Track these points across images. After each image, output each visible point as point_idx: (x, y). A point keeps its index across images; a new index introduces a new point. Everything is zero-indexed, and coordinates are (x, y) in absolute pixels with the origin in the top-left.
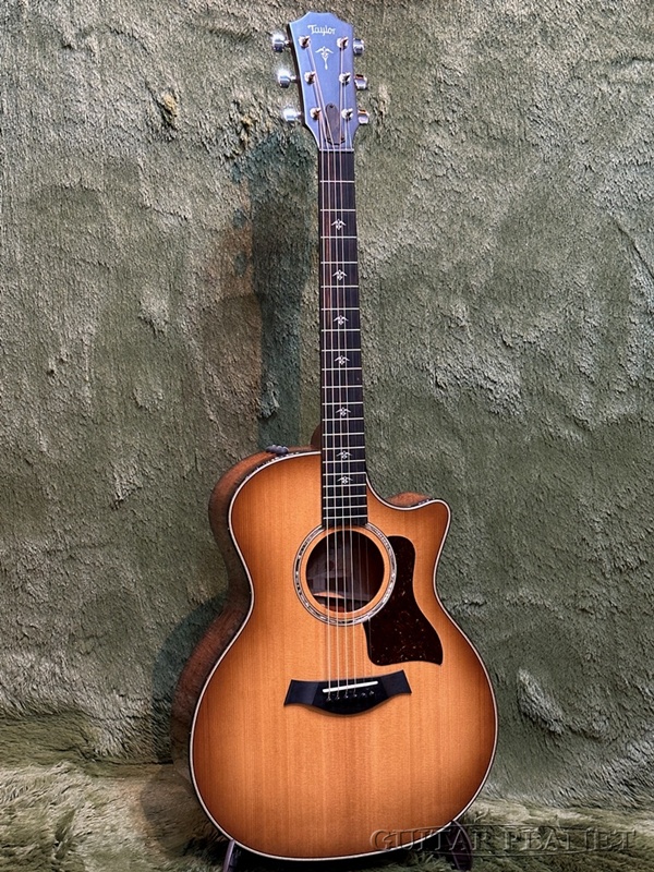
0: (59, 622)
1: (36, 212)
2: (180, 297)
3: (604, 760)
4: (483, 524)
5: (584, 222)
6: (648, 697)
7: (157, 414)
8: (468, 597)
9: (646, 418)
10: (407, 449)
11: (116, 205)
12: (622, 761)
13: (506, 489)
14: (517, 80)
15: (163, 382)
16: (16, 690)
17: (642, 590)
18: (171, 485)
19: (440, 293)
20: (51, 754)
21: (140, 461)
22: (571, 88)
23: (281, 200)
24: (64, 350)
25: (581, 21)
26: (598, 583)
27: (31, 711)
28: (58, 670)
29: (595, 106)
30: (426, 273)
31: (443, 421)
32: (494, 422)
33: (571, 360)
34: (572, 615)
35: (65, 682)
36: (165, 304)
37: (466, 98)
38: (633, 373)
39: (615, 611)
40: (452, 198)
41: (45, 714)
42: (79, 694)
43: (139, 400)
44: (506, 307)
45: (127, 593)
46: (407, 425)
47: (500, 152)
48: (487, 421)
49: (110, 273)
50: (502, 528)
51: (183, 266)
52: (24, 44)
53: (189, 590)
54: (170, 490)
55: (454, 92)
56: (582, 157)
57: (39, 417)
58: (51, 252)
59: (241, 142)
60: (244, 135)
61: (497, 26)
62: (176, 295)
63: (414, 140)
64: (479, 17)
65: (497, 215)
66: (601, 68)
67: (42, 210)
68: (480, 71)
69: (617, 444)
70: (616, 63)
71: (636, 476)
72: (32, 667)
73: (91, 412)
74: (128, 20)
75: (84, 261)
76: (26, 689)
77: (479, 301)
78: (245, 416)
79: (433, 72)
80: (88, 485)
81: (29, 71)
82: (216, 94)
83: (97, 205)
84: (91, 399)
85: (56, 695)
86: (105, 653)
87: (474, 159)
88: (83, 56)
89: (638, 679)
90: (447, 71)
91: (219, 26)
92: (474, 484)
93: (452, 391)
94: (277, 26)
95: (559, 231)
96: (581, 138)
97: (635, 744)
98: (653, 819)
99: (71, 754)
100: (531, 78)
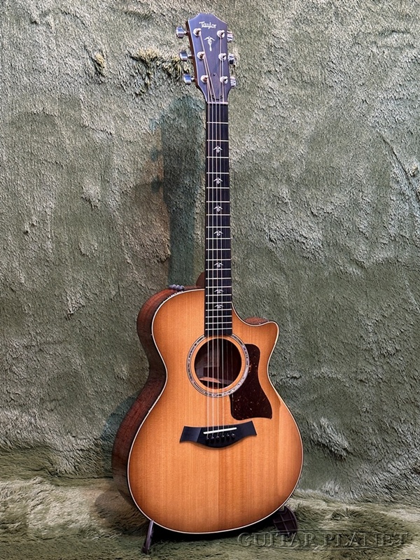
0: (34, 391)
1: (15, 129)
2: (108, 184)
3: (373, 473)
4: (299, 328)
5: (362, 136)
6: (401, 434)
7: (94, 259)
8: (290, 373)
9: (400, 260)
10: (252, 281)
11: (66, 125)
12: (385, 474)
13: (314, 305)
14: (320, 45)
15: (97, 238)
16: (7, 433)
17: (398, 368)
18: (103, 304)
19: (272, 181)
20: (29, 473)
21: (83, 289)
22: (354, 50)
23: (172, 122)
24: (34, 218)
25: (360, 7)
26: (370, 364)
27: (17, 446)
28: (33, 421)
29: (369, 62)
30: (263, 169)
31: (274, 262)
32: (306, 263)
33: (354, 223)
34: (354, 384)
35: (38, 428)
36: (98, 189)
37: (288, 57)
38: (392, 231)
39: (380, 381)
40: (279, 121)
41: (25, 448)
42: (46, 435)
43: (82, 250)
44: (313, 190)
45: (76, 372)
46: (251, 266)
47: (309, 91)
48: (301, 263)
49: (63, 168)
50: (311, 330)
51: (109, 164)
52: (6, 21)
53: (115, 371)
54: (103, 307)
55: (280, 53)
56: (360, 94)
57: (19, 261)
58: (26, 156)
59: (146, 84)
60: (147, 81)
61: (306, 10)
62: (105, 181)
63: (255, 84)
64: (296, 4)
65: (308, 131)
66: (373, 37)
67: (19, 128)
68: (297, 39)
69: (382, 277)
70: (382, 34)
71: (393, 296)
72: (17, 419)
73: (52, 258)
74: (73, 5)
75: (46, 161)
76: (13, 433)
77: (297, 186)
78: (150, 260)
79: (267, 40)
80: (51, 304)
81: (10, 38)
83: (54, 125)
84: (52, 250)
85: (32, 437)
86: (63, 410)
87: (293, 96)
88: (44, 28)
89: (395, 423)
90: (276, 40)
91: (131, 9)
92: (294, 302)
93: (280, 244)
94: (168, 10)
95: (346, 142)
96: (360, 83)
97: (393, 463)
98: (403, 508)
99: (42, 472)
100: (329, 44)
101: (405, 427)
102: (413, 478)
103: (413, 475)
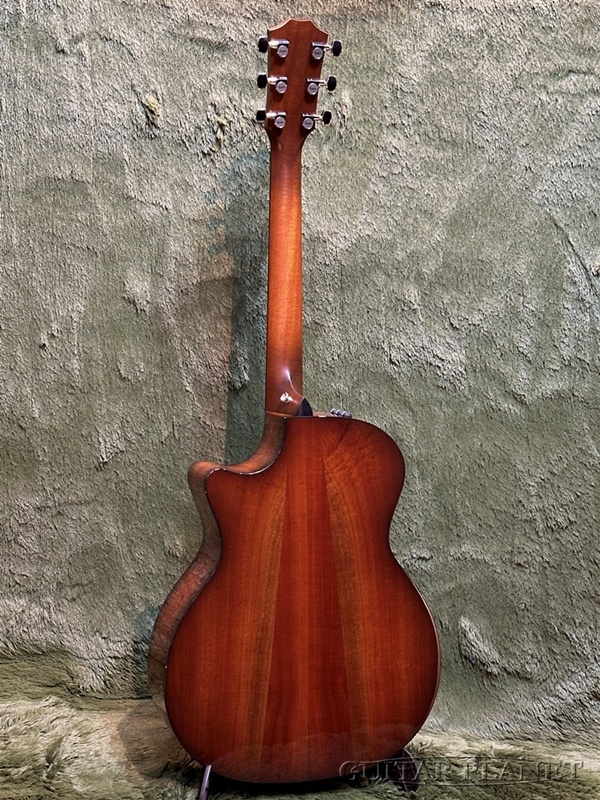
0: (49, 571)
1: (31, 200)
2: (160, 279)
3: (535, 698)
4: (430, 487)
5: (523, 217)
6: (575, 642)
7: (139, 385)
8: (416, 552)
9: (576, 394)
11: (103, 195)
12: (551, 699)
13: (452, 456)
14: (465, 89)
15: (144, 356)
16: (8, 632)
17: (571, 548)
18: (151, 449)
19: (394, 279)
20: (39, 690)
21: (122, 427)
22: (514, 96)
23: (253, 193)
24: (55, 326)
25: (524, 37)
26: (532, 541)
27: (22, 651)
28: (46, 614)
29: (535, 113)
30: (382, 261)
31: (395, 393)
32: (441, 395)
33: (511, 342)
34: (509, 569)
35: (52, 625)
36: (147, 286)
37: (420, 104)
38: (566, 353)
39: (547, 565)
40: (406, 194)
41: (34, 654)
42: (65, 635)
43: (122, 372)
44: (454, 293)
45: (110, 546)
46: (363, 398)
47: (449, 153)
48: (435, 395)
49: (97, 256)
50: (447, 490)
51: (163, 251)
52: (22, 48)
53: (166, 544)
54: (150, 453)
55: (409, 99)
56: (523, 159)
57: (32, 386)
58: (45, 238)
59: (218, 140)
60: (220, 134)
61: (448, 40)
62: (157, 276)
63: (372, 142)
64: (432, 31)
65: (447, 210)
66: (541, 79)
67: (36, 199)
68: (433, 80)
69: (550, 417)
70: (554, 75)
71: (566, 445)
72: (23, 611)
73: (79, 382)
74: (116, 28)
75: (74, 245)
76: (17, 632)
77: (430, 287)
78: (218, 388)
79: (391, 80)
80: (75, 448)
81: (26, 72)
82: (195, 97)
83: (87, 195)
84: (79, 371)
85: (44, 637)
86: (89, 600)
87: (427, 159)
88: (75, 60)
89: (566, 626)
90: (403, 80)
91: (198, 35)
92: (424, 451)
93: (404, 368)
94: (251, 37)
95: (501, 225)
96: (522, 142)
97: (563, 684)
98: (577, 750)
99: (58, 689)
100: (479, 88)
101: (581, 633)
102: (592, 706)
103: (592, 703)
